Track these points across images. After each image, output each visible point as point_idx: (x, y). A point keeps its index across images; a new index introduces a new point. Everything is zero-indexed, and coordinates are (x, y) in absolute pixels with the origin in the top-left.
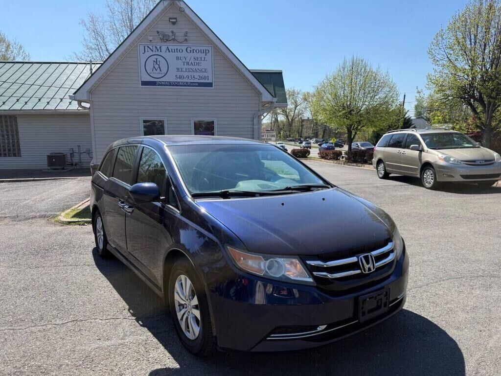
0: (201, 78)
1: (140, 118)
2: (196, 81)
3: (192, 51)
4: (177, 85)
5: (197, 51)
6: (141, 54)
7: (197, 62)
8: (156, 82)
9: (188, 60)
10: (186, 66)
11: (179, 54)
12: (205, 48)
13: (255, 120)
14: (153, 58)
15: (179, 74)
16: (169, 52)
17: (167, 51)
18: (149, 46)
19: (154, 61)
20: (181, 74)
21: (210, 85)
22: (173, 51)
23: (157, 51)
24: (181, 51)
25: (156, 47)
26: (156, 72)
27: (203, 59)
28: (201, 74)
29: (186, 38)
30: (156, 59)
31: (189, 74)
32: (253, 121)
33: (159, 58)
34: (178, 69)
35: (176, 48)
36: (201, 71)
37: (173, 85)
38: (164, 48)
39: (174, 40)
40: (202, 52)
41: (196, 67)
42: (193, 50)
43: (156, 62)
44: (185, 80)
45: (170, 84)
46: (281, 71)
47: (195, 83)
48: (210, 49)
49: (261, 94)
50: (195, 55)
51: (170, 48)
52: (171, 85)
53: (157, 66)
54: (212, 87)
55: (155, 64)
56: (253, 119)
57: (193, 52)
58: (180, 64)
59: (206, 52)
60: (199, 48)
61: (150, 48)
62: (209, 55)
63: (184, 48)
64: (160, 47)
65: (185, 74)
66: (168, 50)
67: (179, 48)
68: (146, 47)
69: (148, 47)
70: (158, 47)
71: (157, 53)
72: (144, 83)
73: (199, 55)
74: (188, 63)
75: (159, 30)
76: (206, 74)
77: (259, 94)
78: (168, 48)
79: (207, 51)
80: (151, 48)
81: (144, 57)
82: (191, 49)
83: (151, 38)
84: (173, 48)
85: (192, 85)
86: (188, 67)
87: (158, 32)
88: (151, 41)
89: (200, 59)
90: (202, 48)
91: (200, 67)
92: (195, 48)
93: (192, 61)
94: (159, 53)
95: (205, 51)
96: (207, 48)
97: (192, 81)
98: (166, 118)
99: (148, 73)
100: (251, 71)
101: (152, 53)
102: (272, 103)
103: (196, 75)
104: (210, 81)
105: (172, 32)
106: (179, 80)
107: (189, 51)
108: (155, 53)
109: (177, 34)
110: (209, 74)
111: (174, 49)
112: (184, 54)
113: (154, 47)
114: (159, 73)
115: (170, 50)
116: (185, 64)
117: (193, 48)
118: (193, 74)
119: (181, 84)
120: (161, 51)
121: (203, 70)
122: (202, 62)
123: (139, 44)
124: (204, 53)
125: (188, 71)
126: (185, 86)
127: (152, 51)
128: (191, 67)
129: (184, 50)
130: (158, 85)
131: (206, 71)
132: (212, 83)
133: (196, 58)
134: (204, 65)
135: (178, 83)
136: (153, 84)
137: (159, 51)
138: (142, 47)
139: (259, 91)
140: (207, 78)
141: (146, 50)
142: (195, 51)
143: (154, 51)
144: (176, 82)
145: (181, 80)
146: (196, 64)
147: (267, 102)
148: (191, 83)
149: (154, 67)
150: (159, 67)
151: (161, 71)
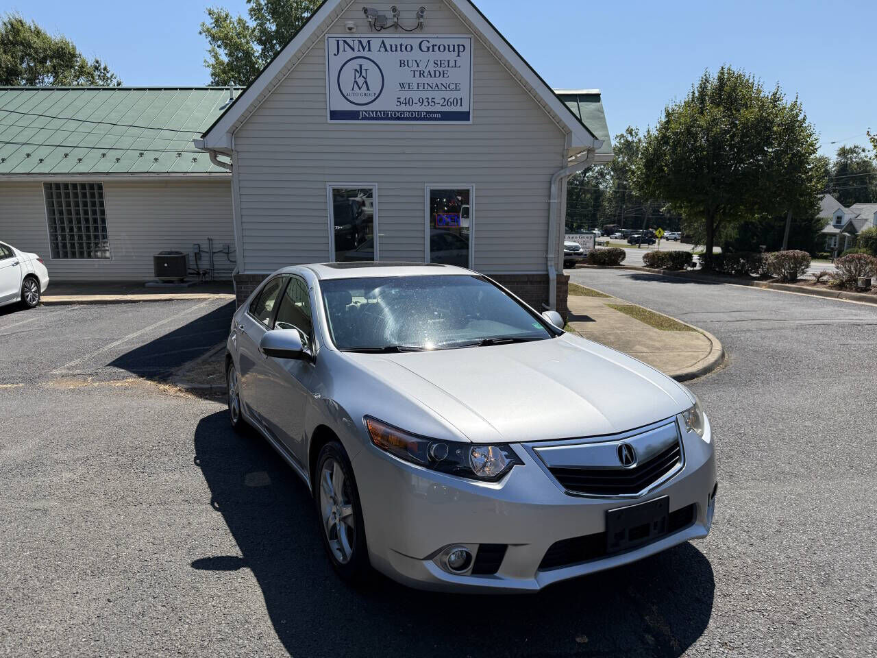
0: (447, 102)
1: (328, 184)
2: (438, 108)
3: (431, 49)
4: (398, 119)
5: (442, 49)
6: (331, 54)
7: (441, 69)
8: (358, 112)
9: (422, 67)
10: (418, 80)
11: (404, 56)
12: (456, 42)
13: (553, 186)
14: (355, 64)
15: (403, 95)
16: (386, 50)
17: (383, 49)
18: (347, 40)
19: (356, 70)
20: (408, 95)
21: (464, 116)
22: (394, 49)
23: (361, 49)
24: (409, 48)
25: (360, 42)
26: (359, 92)
27: (452, 64)
28: (447, 95)
29: (421, 20)
30: (361, 66)
31: (424, 95)
32: (550, 189)
33: (367, 65)
34: (402, 86)
35: (398, 42)
36: (447, 88)
37: (392, 119)
38: (376, 44)
39: (396, 26)
40: (451, 49)
41: (439, 80)
42: (433, 46)
43: (359, 71)
44: (417, 108)
45: (387, 116)
47: (434, 112)
48: (466, 43)
49: (569, 133)
50: (438, 56)
51: (387, 43)
52: (387, 119)
53: (361, 81)
54: (469, 120)
55: (358, 75)
56: (551, 184)
57: (433, 51)
59: (459, 49)
60: (446, 42)
61: (349, 45)
62: (465, 55)
63: (415, 43)
64: (369, 42)
65: (416, 96)
66: (385, 47)
67: (405, 42)
68: (341, 43)
69: (345, 41)
70: (364, 42)
71: (362, 54)
72: (335, 115)
73: (446, 56)
74: (422, 74)
75: (368, 6)
76: (458, 95)
77: (565, 133)
78: (383, 42)
79: (461, 48)
80: (352, 45)
81: (336, 63)
82: (430, 45)
83: (350, 24)
84: (394, 42)
85: (429, 116)
86: (422, 80)
87: (365, 11)
88: (350, 29)
89: (446, 64)
90: (451, 42)
91: (444, 81)
92: (438, 42)
93: (431, 68)
94: (366, 54)
95: (456, 47)
96: (461, 42)
97: (429, 109)
98: (376, 184)
99: (343, 95)
101: (350, 54)
102: (591, 150)
103: (438, 96)
104: (465, 109)
105: (394, 10)
106: (403, 108)
107: (424, 49)
108: (356, 54)
109: (403, 15)
110: (464, 94)
111: (396, 46)
112: (416, 54)
113: (357, 43)
114: (365, 95)
115: (389, 48)
116: (417, 74)
117: (433, 42)
118: (430, 95)
119: (406, 115)
120: (369, 50)
121: (452, 86)
122: (449, 69)
123: (327, 36)
124: (454, 51)
125: (421, 88)
126: (415, 119)
127: (353, 50)
128: (428, 80)
129: (416, 47)
130: (363, 119)
131: (457, 89)
132: (468, 113)
133: (439, 63)
134: (454, 76)
135: (403, 113)
136: (353, 115)
137: (367, 49)
138: (333, 43)
139: (565, 127)
140: (459, 101)
141: (341, 49)
142: (436, 48)
143: (356, 49)
144: (398, 112)
145: (408, 108)
146: (437, 74)
147: (581, 150)
148: (427, 112)
149: (356, 82)
150: (366, 82)
151: (368, 89)
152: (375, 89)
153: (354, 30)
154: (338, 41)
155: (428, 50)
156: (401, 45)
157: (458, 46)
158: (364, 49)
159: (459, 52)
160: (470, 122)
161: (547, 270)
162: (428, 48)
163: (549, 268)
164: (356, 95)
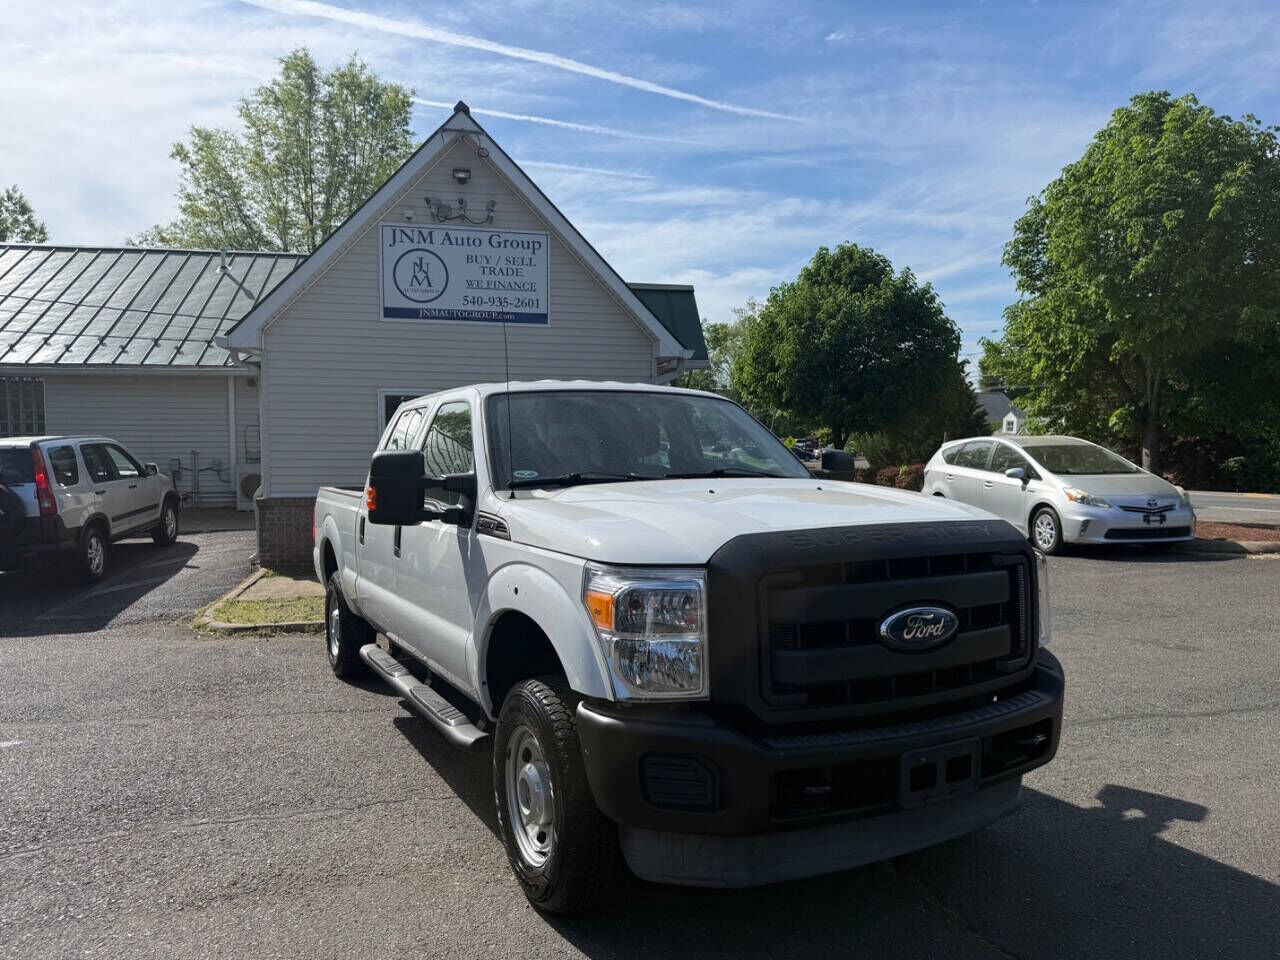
0: (521, 303)
1: (378, 390)
2: (511, 309)
3: (503, 245)
4: (465, 319)
5: (515, 244)
6: (386, 244)
7: (514, 267)
8: (418, 310)
9: (492, 264)
10: (487, 277)
11: (472, 251)
12: (531, 239)
14: (414, 257)
15: (471, 293)
16: (451, 244)
17: (447, 242)
18: (406, 230)
19: (415, 264)
20: (477, 293)
21: (542, 318)
22: (460, 242)
23: (421, 240)
24: (477, 242)
25: (420, 232)
26: (419, 288)
27: (527, 261)
28: (522, 295)
29: (491, 213)
30: (421, 259)
31: (495, 294)
33: (428, 258)
34: (470, 283)
35: (466, 236)
36: (521, 287)
37: (458, 318)
38: (438, 236)
39: (462, 218)
40: (526, 245)
41: (512, 279)
42: (505, 241)
43: (419, 265)
44: (486, 308)
45: (452, 316)
46: (692, 287)
47: (507, 314)
48: (541, 239)
49: (657, 340)
50: (510, 252)
51: (452, 235)
52: (452, 318)
53: (420, 276)
54: (547, 322)
55: (417, 269)
57: (505, 246)
58: (474, 272)
59: (534, 246)
60: (519, 238)
61: (407, 235)
62: (541, 253)
63: (485, 237)
64: (431, 233)
65: (485, 295)
66: (449, 239)
67: (473, 235)
68: (398, 233)
69: (402, 231)
70: (425, 233)
71: (422, 246)
72: (390, 312)
73: (519, 253)
74: (492, 271)
75: (430, 196)
76: (532, 295)
77: (652, 340)
78: (447, 234)
79: (537, 246)
80: (410, 234)
82: (501, 240)
83: (409, 212)
84: (460, 234)
85: (502, 318)
86: (494, 278)
87: (427, 200)
88: (409, 218)
89: (520, 261)
90: (525, 238)
91: (518, 280)
92: (511, 237)
93: (503, 264)
94: (427, 246)
95: (531, 244)
96: (536, 238)
97: (501, 309)
99: (400, 291)
100: (632, 287)
101: (407, 245)
102: (680, 360)
103: (512, 296)
104: (542, 310)
105: (461, 201)
106: (470, 307)
107: (495, 243)
108: (415, 246)
109: (470, 207)
110: (541, 294)
111: (463, 239)
112: (486, 249)
113: (416, 233)
114: (426, 291)
115: (454, 241)
116: (487, 271)
117: (505, 237)
118: (503, 294)
119: (474, 315)
120: (431, 242)
121: (527, 286)
122: (525, 268)
124: (528, 247)
125: (491, 286)
126: (485, 320)
127: (412, 241)
128: (500, 278)
129: (485, 242)
130: (423, 318)
131: (532, 289)
132: (546, 316)
133: (511, 260)
134: (528, 275)
135: (470, 313)
136: (412, 314)
137: (429, 241)
138: (388, 233)
139: (652, 334)
140: (536, 303)
141: (398, 239)
142: (508, 244)
143: (416, 241)
144: (465, 311)
145: (476, 308)
146: (510, 272)
147: (669, 360)
148: (499, 313)
149: (415, 277)
150: (427, 277)
151: (430, 286)
152: (438, 285)
153: (413, 220)
154: (394, 231)
155: (500, 246)
156: (468, 239)
157: (533, 242)
158: (425, 241)
159: (534, 249)
160: (549, 325)
162: (499, 243)
164: (416, 291)
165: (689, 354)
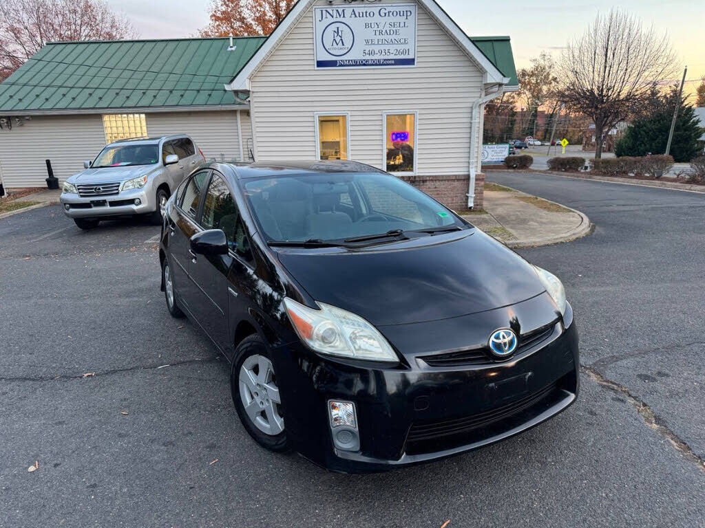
0: (398, 52)
1: (315, 113)
2: (392, 57)
3: (387, 15)
4: (364, 65)
5: (395, 14)
6: (318, 20)
7: (394, 29)
8: (336, 61)
9: (381, 28)
10: (378, 37)
11: (369, 20)
12: (405, 9)
13: (474, 111)
14: (334, 27)
15: (368, 48)
16: (356, 16)
17: (353, 16)
18: (328, 10)
19: (335, 31)
20: (371, 48)
21: (410, 62)
22: (361, 15)
23: (338, 16)
24: (372, 14)
25: (337, 11)
26: (337, 47)
27: (402, 25)
28: (399, 47)
30: (338, 28)
31: (382, 47)
32: (472, 113)
33: (342, 27)
34: (367, 42)
35: (364, 11)
36: (399, 42)
37: (360, 65)
38: (348, 12)
40: (401, 14)
41: (393, 37)
42: (389, 12)
43: (337, 32)
44: (377, 57)
45: (356, 64)
46: (509, 37)
47: (389, 60)
48: (412, 9)
49: (486, 73)
50: (392, 19)
51: (357, 11)
52: (356, 65)
53: (338, 39)
54: (414, 64)
55: (336, 35)
56: (472, 109)
57: (389, 15)
58: (369, 34)
59: (406, 14)
60: (398, 9)
61: (329, 13)
62: (411, 18)
63: (376, 11)
64: (343, 10)
65: (376, 48)
66: (355, 14)
67: (369, 10)
68: (324, 12)
69: (326, 11)
70: (340, 11)
71: (339, 20)
72: (321, 64)
73: (398, 19)
74: (381, 32)
76: (406, 47)
77: (482, 72)
78: (353, 11)
79: (409, 14)
80: (331, 12)
81: (320, 27)
82: (386, 12)
84: (361, 10)
85: (386, 63)
86: (381, 37)
88: (331, 2)
89: (398, 25)
90: (401, 9)
91: (397, 37)
92: (392, 9)
93: (387, 28)
94: (341, 19)
95: (405, 12)
96: (409, 8)
97: (386, 57)
98: (349, 112)
99: (325, 49)
100: (472, 39)
101: (331, 20)
102: (500, 85)
103: (392, 48)
104: (411, 57)
106: (367, 57)
107: (383, 14)
108: (335, 20)
110: (410, 46)
111: (363, 13)
112: (377, 18)
113: (335, 11)
114: (341, 49)
115: (357, 15)
116: (378, 33)
117: (388, 9)
118: (387, 47)
119: (370, 62)
120: (344, 16)
121: (402, 41)
122: (400, 28)
123: (314, 7)
124: (403, 15)
125: (380, 43)
126: (376, 65)
127: (333, 17)
128: (386, 37)
129: (377, 13)
130: (339, 66)
131: (405, 43)
132: (413, 60)
133: (393, 24)
134: (403, 33)
135: (367, 61)
136: (333, 64)
137: (342, 16)
138: (318, 12)
139: (483, 69)
140: (407, 52)
141: (324, 16)
142: (391, 14)
143: (335, 16)
144: (364, 60)
145: (371, 57)
146: (392, 32)
147: (493, 85)
148: (385, 60)
149: (335, 40)
150: (342, 39)
151: (343, 45)
152: (348, 44)
153: (333, 3)
154: (322, 11)
156: (366, 12)
157: (407, 11)
158: (340, 16)
159: (407, 16)
160: (416, 66)
161: (469, 171)
162: (385, 14)
163: (471, 170)
164: (335, 49)
165: (506, 80)
